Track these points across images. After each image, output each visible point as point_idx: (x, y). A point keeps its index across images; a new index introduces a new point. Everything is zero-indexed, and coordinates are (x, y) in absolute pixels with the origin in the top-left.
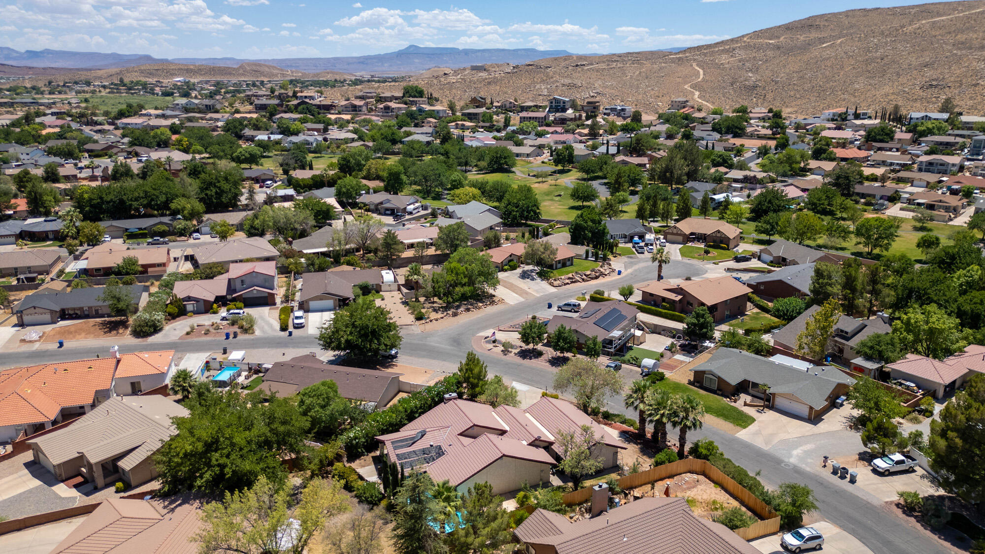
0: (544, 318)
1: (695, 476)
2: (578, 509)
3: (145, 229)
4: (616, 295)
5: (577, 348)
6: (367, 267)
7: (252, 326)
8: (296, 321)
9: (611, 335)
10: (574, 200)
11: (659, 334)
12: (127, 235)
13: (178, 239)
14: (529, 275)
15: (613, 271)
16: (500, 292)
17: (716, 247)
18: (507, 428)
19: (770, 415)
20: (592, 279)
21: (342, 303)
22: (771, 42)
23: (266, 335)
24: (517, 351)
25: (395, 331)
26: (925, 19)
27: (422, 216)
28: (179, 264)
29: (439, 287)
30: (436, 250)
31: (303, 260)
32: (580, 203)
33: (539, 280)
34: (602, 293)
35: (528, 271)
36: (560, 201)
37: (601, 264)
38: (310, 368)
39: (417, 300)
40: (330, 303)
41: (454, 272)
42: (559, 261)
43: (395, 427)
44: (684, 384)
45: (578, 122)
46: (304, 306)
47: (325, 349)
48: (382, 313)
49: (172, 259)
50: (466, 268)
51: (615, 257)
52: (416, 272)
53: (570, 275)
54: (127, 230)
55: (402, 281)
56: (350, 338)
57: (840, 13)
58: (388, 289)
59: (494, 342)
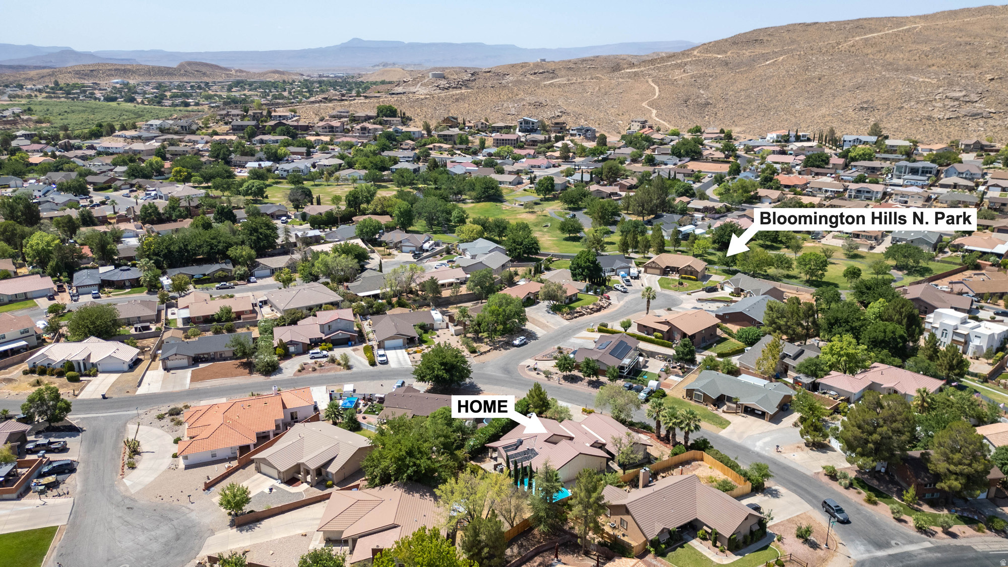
0: (568, 349)
3: (208, 275)
4: (617, 327)
6: (416, 308)
7: (349, 363)
8: (381, 358)
9: (623, 362)
11: (657, 358)
15: (611, 304)
17: (688, 278)
18: (573, 435)
20: (595, 312)
21: (408, 341)
22: (719, 56)
23: (362, 370)
26: (859, 36)
27: (437, 254)
29: (485, 326)
31: (363, 303)
34: (606, 326)
36: (548, 232)
37: (600, 298)
39: (466, 336)
40: (400, 341)
42: (567, 298)
44: (680, 398)
45: (548, 144)
46: (382, 346)
47: (419, 381)
51: (610, 291)
52: (465, 314)
53: (578, 310)
54: (193, 276)
57: (781, 28)
58: (440, 327)
59: (535, 370)
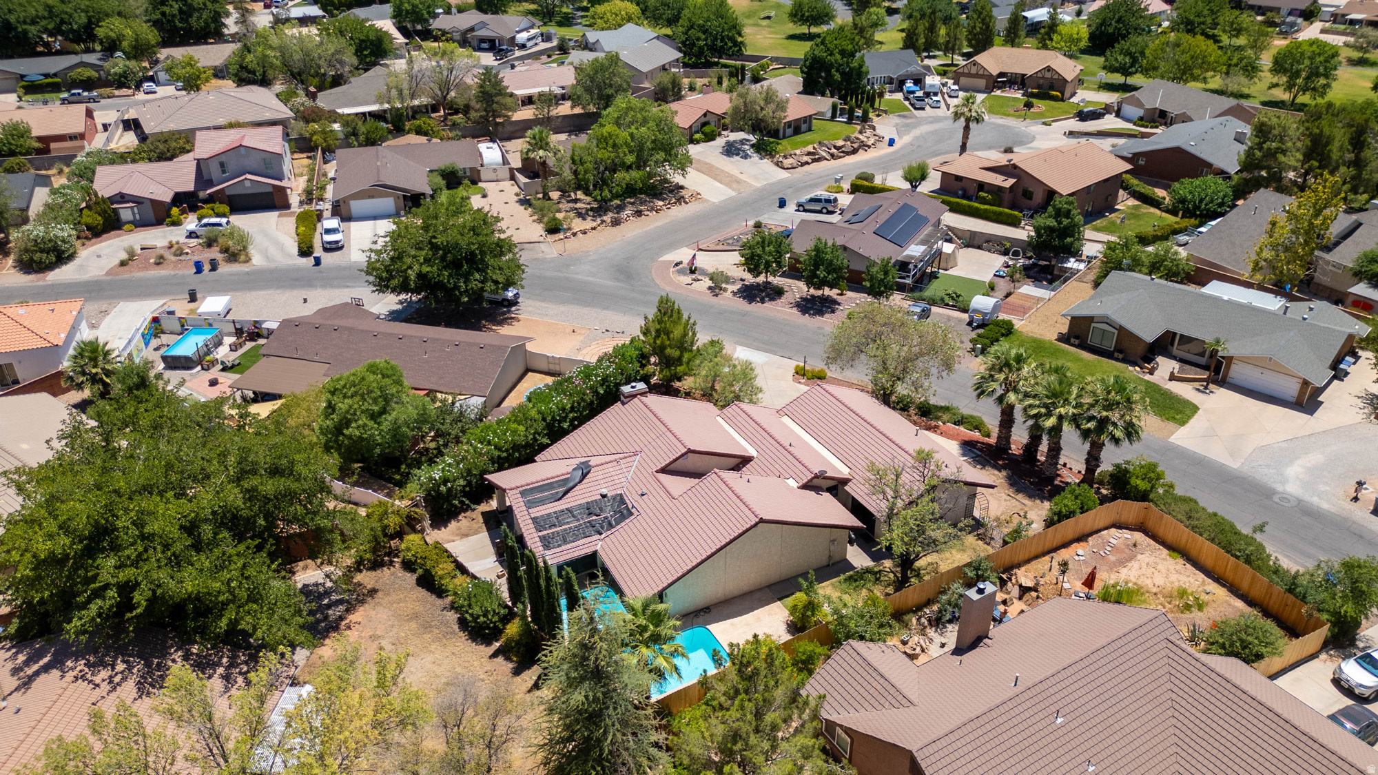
0: (776, 226)
1: (1126, 534)
2: (914, 621)
3: (55, 75)
4: (896, 180)
5: (849, 280)
6: (453, 139)
7: (245, 248)
8: (328, 238)
9: (905, 254)
10: (795, 22)
11: (979, 247)
12: (23, 87)
13: (117, 92)
14: (739, 149)
15: (881, 138)
16: (691, 180)
17: (1043, 96)
18: (752, 452)
19: (1222, 398)
20: (847, 153)
21: (410, 204)
23: (273, 265)
24: (736, 288)
25: (511, 255)
27: (542, 52)
28: (112, 135)
29: (586, 172)
30: (573, 107)
31: (336, 127)
32: (804, 29)
33: (756, 157)
34: (870, 178)
35: (735, 141)
36: (769, 27)
37: (859, 127)
38: (350, 330)
39: (546, 197)
40: (388, 203)
41: (611, 142)
42: (789, 124)
43: (523, 454)
44: (1050, 342)
46: (341, 211)
47: (380, 291)
48: (485, 222)
49: (100, 127)
50: (632, 135)
51: (878, 116)
52: (541, 143)
53: (810, 148)
54: (22, 76)
55: (516, 162)
56: (426, 269)
58: (493, 176)
59: (692, 272)
